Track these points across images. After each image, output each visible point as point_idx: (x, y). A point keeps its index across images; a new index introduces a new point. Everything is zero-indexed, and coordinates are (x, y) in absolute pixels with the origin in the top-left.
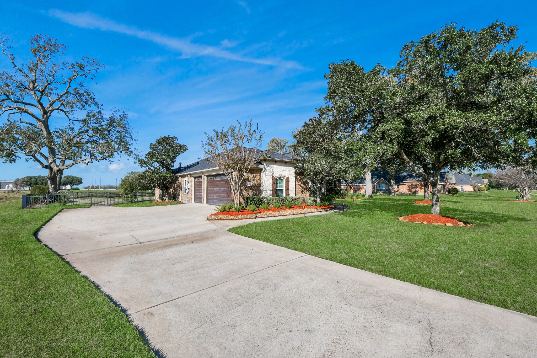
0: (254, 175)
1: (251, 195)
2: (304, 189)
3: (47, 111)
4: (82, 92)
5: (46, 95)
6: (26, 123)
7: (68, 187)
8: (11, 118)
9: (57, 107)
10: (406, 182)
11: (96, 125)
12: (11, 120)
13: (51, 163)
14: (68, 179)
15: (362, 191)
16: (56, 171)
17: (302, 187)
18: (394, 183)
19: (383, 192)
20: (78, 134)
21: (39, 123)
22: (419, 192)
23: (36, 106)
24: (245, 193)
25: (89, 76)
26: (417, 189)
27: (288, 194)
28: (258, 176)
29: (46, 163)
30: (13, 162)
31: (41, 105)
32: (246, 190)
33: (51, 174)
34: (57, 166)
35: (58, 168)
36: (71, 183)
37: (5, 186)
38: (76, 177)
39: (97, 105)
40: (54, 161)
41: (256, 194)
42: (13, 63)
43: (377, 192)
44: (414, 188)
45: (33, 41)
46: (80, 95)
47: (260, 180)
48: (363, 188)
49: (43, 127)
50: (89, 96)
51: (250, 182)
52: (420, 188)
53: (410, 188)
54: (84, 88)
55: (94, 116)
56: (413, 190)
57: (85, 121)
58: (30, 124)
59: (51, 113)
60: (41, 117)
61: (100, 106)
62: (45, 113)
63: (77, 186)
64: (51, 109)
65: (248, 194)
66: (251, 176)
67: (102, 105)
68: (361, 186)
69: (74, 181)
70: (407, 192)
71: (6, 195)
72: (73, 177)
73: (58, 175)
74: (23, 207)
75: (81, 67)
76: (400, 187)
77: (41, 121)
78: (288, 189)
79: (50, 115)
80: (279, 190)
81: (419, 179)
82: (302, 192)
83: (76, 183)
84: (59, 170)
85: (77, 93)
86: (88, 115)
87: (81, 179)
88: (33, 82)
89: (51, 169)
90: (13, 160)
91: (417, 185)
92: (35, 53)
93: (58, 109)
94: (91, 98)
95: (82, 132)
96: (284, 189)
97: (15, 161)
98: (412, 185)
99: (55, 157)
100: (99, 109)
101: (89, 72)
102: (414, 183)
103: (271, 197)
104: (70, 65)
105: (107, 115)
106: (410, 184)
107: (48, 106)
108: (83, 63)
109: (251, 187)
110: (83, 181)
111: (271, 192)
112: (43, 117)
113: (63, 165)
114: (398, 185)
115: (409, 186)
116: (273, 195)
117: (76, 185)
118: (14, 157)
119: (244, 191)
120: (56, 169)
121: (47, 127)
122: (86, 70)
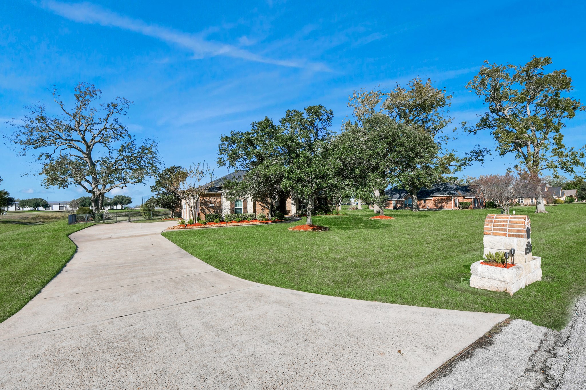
0: (215, 198)
1: (212, 213)
2: (265, 207)
3: (90, 145)
4: (117, 126)
5: (89, 131)
6: (74, 156)
7: (119, 207)
8: (63, 154)
9: (98, 141)
10: (432, 197)
11: (130, 154)
12: (62, 155)
13: (94, 188)
14: (118, 199)
15: (390, 207)
16: (98, 195)
17: (262, 206)
18: (415, 198)
19: (410, 208)
20: (115, 163)
21: (84, 155)
22: (445, 207)
23: (81, 142)
24: (207, 212)
25: (122, 113)
26: (444, 204)
27: (246, 212)
28: (219, 199)
29: (90, 188)
30: (66, 187)
31: (85, 141)
32: (208, 209)
33: (94, 197)
34: (100, 190)
35: (100, 192)
36: (121, 203)
37: (63, 206)
38: (125, 197)
39: (130, 137)
40: (97, 186)
41: (217, 212)
42: (62, 108)
43: (405, 207)
44: (440, 202)
45: (76, 89)
46: (115, 129)
47: (221, 201)
48: (392, 203)
49: (87, 158)
50: (123, 129)
51: (211, 203)
52: (446, 203)
53: (436, 203)
54: (118, 123)
55: (128, 146)
56: (439, 205)
57: (120, 151)
58: (77, 156)
59: (93, 146)
60: (85, 151)
61: (132, 137)
62: (88, 147)
63: (127, 206)
64: (93, 142)
65: (210, 212)
66: (212, 199)
67: (134, 136)
68: (390, 202)
69: (123, 201)
70: (433, 207)
71: (63, 215)
72: (123, 197)
73: (100, 198)
74: (70, 224)
75: (115, 106)
76: (427, 202)
77: (86, 154)
78: (246, 208)
79: (92, 148)
80: (238, 209)
81: (445, 193)
82: (263, 210)
83: (126, 203)
84: (101, 194)
85: (112, 128)
86: (123, 146)
87: (130, 198)
88: (78, 122)
89: (94, 193)
90: (65, 186)
91: (443, 199)
92: (78, 99)
93: (99, 142)
94: (125, 130)
95: (119, 161)
96: (243, 208)
97: (67, 187)
98: (438, 200)
99: (97, 183)
100: (132, 140)
101: (121, 110)
102: (440, 198)
103: (230, 214)
104: (106, 105)
105: (139, 144)
106: (436, 199)
107: (90, 141)
108: (116, 102)
109: (212, 208)
110: (132, 200)
111: (230, 210)
112: (87, 150)
113: (105, 189)
114: (425, 200)
115: (435, 201)
116: (231, 213)
117: (126, 204)
118: (66, 183)
119: (207, 210)
120: (98, 193)
121: (90, 158)
122: (119, 108)
